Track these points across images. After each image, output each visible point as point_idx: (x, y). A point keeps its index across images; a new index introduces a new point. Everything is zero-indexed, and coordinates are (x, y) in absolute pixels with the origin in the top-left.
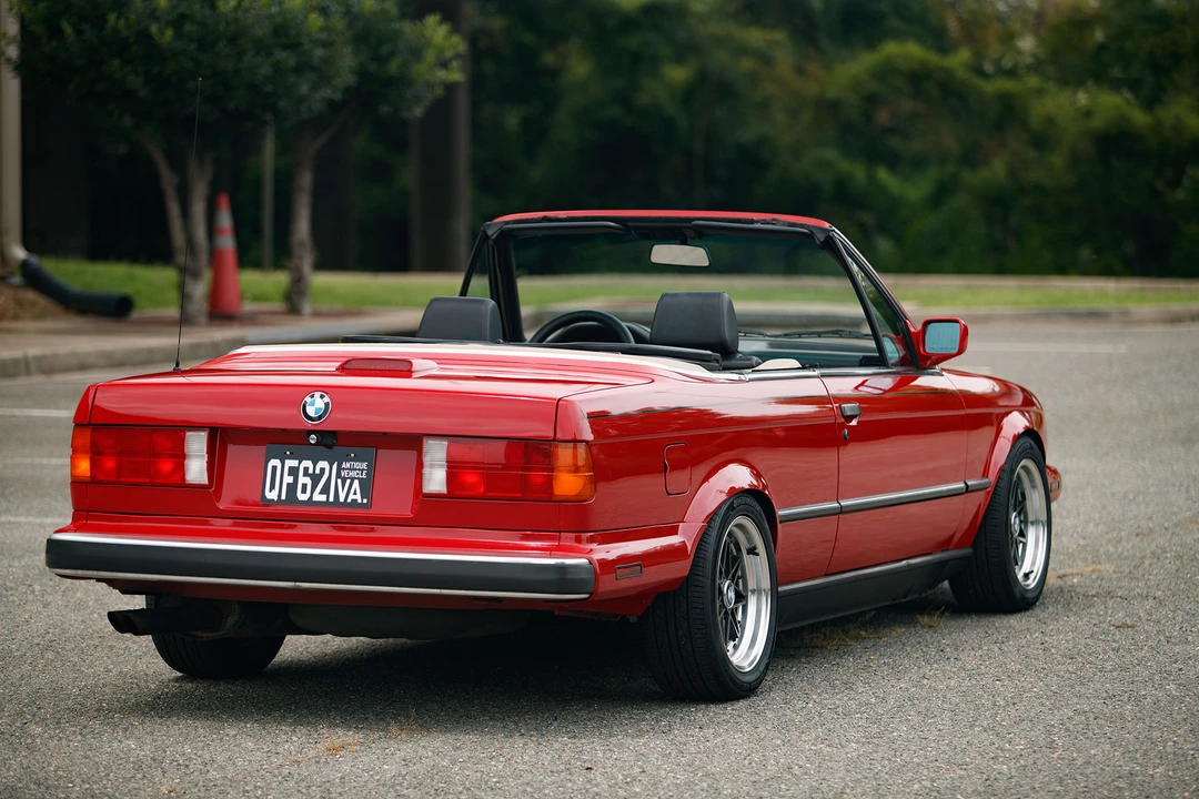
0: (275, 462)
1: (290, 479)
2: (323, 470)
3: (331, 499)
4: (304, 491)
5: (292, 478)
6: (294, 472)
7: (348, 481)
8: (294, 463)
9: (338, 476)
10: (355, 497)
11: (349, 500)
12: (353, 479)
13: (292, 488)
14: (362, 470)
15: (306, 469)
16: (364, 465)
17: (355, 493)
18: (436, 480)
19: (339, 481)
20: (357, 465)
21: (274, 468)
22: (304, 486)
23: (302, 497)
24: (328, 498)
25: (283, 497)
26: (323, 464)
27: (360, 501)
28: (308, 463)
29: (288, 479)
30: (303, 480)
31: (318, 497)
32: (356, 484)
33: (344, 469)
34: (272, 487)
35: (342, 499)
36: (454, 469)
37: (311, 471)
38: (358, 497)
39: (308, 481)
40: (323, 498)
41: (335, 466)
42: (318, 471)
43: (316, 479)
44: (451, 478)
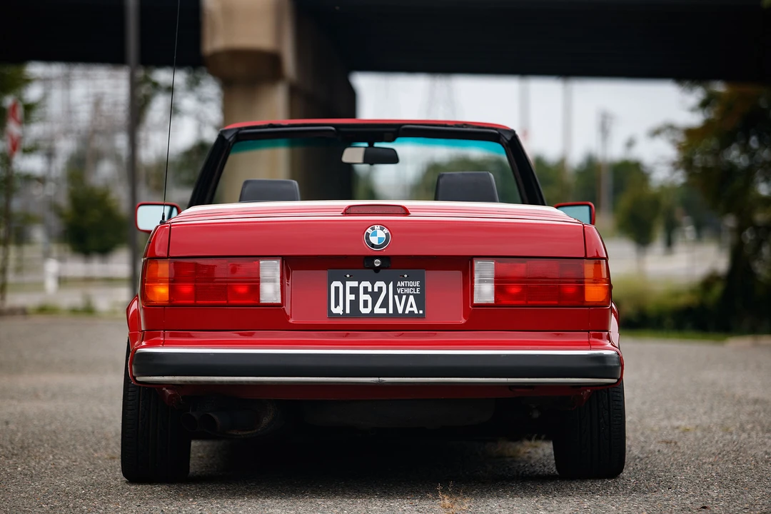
0: (335, 284)
1: (353, 297)
2: (380, 289)
3: (391, 311)
4: (366, 305)
5: (354, 296)
6: (354, 291)
7: (404, 297)
8: (355, 284)
9: (395, 292)
10: (411, 309)
11: (407, 312)
12: (408, 295)
13: (355, 304)
14: (416, 287)
15: (366, 289)
16: (417, 283)
17: (411, 306)
18: (485, 292)
19: (396, 297)
20: (411, 284)
21: (337, 289)
22: (366, 302)
23: (364, 311)
24: (388, 310)
25: (348, 311)
26: (379, 284)
27: (416, 312)
28: (367, 284)
29: (350, 297)
30: (363, 297)
31: (378, 310)
32: (411, 299)
33: (399, 287)
34: (337, 304)
35: (400, 311)
36: (501, 284)
37: (370, 290)
38: (415, 309)
39: (368, 297)
40: (384, 311)
41: (391, 285)
42: (376, 290)
43: (375, 296)
44: (499, 290)
